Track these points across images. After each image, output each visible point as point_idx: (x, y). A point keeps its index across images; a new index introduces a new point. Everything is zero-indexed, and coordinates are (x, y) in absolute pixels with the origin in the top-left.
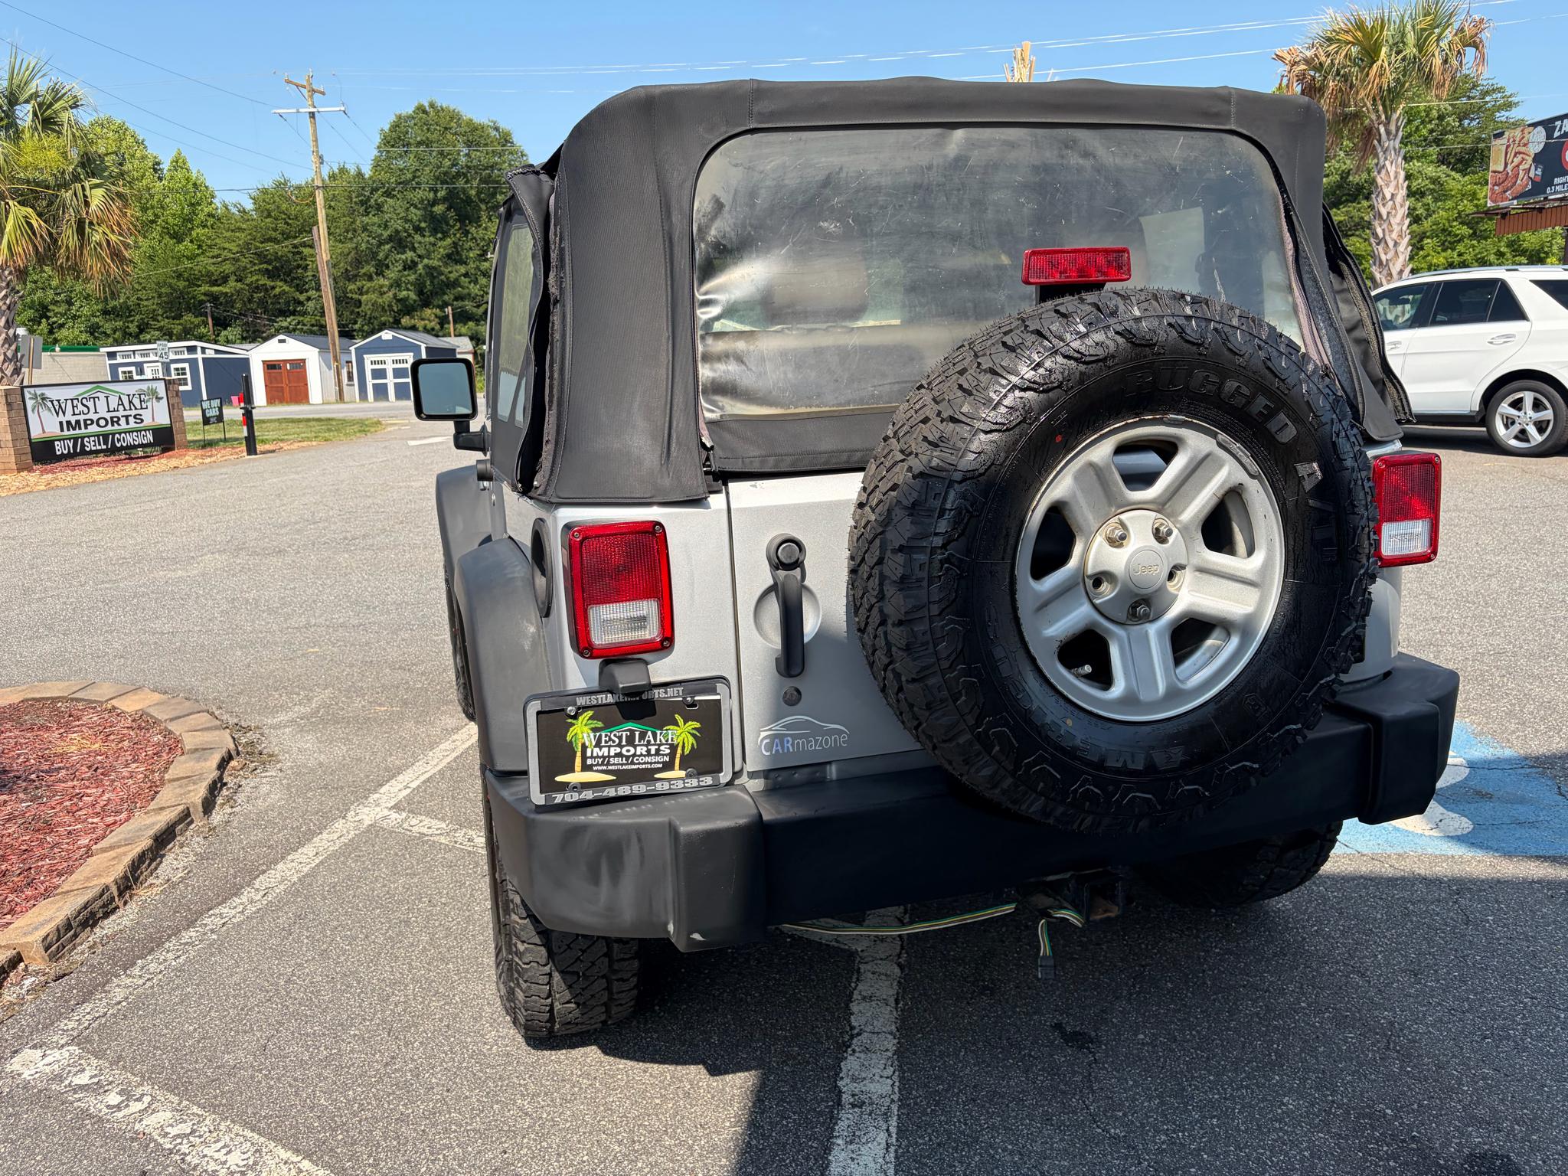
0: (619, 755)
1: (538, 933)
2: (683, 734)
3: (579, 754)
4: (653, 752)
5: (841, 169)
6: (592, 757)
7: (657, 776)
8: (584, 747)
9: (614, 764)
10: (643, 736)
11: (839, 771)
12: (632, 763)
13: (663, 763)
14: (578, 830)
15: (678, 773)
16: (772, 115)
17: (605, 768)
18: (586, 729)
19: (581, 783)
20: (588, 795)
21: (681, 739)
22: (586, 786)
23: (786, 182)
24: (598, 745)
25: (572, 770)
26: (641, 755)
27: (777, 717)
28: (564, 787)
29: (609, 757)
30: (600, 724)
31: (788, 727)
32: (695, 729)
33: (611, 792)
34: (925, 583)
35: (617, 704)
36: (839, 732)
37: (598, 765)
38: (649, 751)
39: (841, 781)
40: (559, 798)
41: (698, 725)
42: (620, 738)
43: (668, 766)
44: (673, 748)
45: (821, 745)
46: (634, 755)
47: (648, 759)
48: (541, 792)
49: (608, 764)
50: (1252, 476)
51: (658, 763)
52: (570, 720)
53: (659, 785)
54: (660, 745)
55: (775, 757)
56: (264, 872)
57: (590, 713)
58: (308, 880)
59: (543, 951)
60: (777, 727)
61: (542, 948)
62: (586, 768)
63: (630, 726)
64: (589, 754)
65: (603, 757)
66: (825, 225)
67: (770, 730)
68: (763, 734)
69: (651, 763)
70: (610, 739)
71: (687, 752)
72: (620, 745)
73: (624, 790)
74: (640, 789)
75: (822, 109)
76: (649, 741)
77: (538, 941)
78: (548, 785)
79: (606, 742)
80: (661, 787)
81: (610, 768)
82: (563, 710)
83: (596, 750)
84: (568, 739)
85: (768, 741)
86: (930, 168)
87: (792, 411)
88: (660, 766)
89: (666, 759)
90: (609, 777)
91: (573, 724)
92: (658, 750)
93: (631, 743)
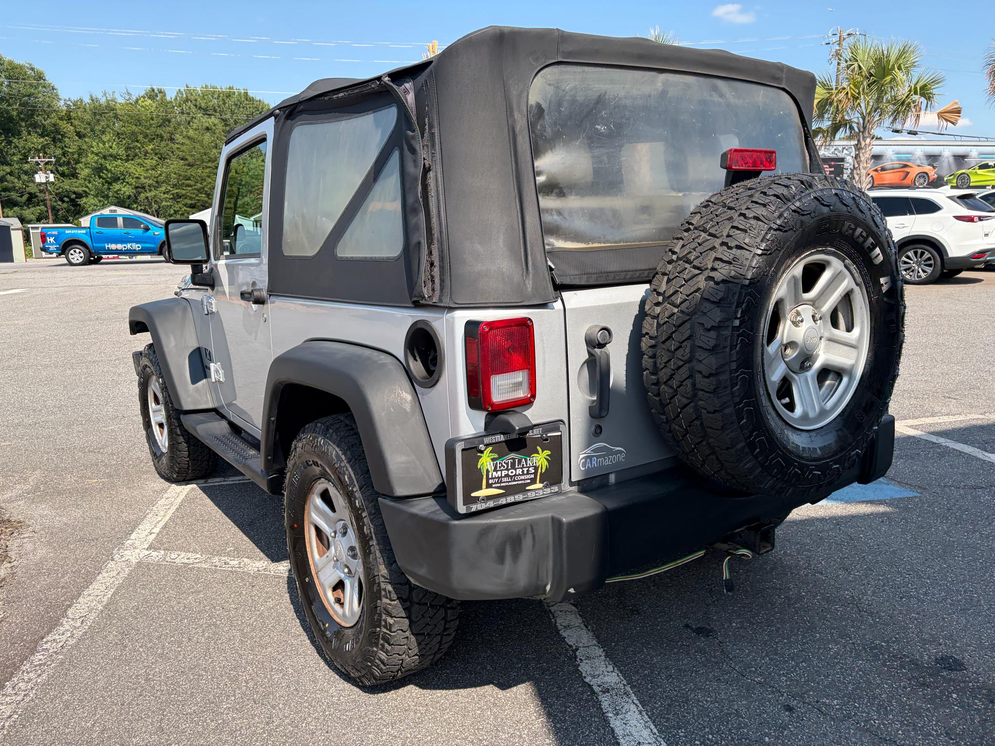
0: (507, 476)
1: (404, 609)
2: (541, 459)
3: (485, 477)
4: (525, 472)
5: (606, 93)
6: (492, 478)
7: (527, 488)
8: (488, 471)
9: (504, 482)
10: (520, 461)
11: (616, 477)
12: (514, 481)
13: (530, 479)
14: (490, 528)
15: (539, 485)
16: (570, 54)
17: (499, 485)
18: (489, 459)
19: (486, 497)
20: (491, 504)
21: (540, 462)
22: (489, 498)
23: (578, 98)
24: (495, 470)
25: (481, 489)
26: (519, 475)
27: (589, 444)
28: (477, 498)
29: (502, 477)
30: (496, 456)
31: (594, 451)
32: (548, 455)
33: (503, 501)
34: (728, 349)
35: (506, 442)
36: (620, 452)
37: (495, 483)
38: (523, 471)
39: (618, 483)
40: (474, 508)
41: (549, 452)
42: (507, 464)
43: (533, 481)
44: (536, 468)
45: (611, 461)
46: (515, 475)
47: (523, 477)
48: (464, 505)
49: (501, 482)
50: (857, 284)
51: (528, 479)
52: (479, 454)
53: (529, 494)
54: (529, 467)
55: (587, 471)
56: (70, 606)
57: (490, 449)
58: (112, 607)
59: (407, 621)
60: (588, 451)
61: (406, 619)
62: (489, 486)
63: (513, 455)
64: (490, 477)
65: (498, 478)
66: (598, 127)
67: (585, 453)
68: (581, 456)
69: (524, 480)
70: (502, 465)
71: (543, 471)
72: (507, 469)
73: (511, 499)
74: (519, 497)
75: (596, 53)
76: (523, 465)
77: (404, 615)
78: (469, 500)
79: (500, 467)
80: (531, 495)
81: (502, 485)
82: (476, 447)
83: (494, 473)
84: (479, 467)
85: (584, 460)
86: (650, 96)
87: (591, 245)
88: (529, 481)
89: (533, 476)
90: (502, 491)
91: (481, 457)
92: (528, 471)
93: (513, 467)
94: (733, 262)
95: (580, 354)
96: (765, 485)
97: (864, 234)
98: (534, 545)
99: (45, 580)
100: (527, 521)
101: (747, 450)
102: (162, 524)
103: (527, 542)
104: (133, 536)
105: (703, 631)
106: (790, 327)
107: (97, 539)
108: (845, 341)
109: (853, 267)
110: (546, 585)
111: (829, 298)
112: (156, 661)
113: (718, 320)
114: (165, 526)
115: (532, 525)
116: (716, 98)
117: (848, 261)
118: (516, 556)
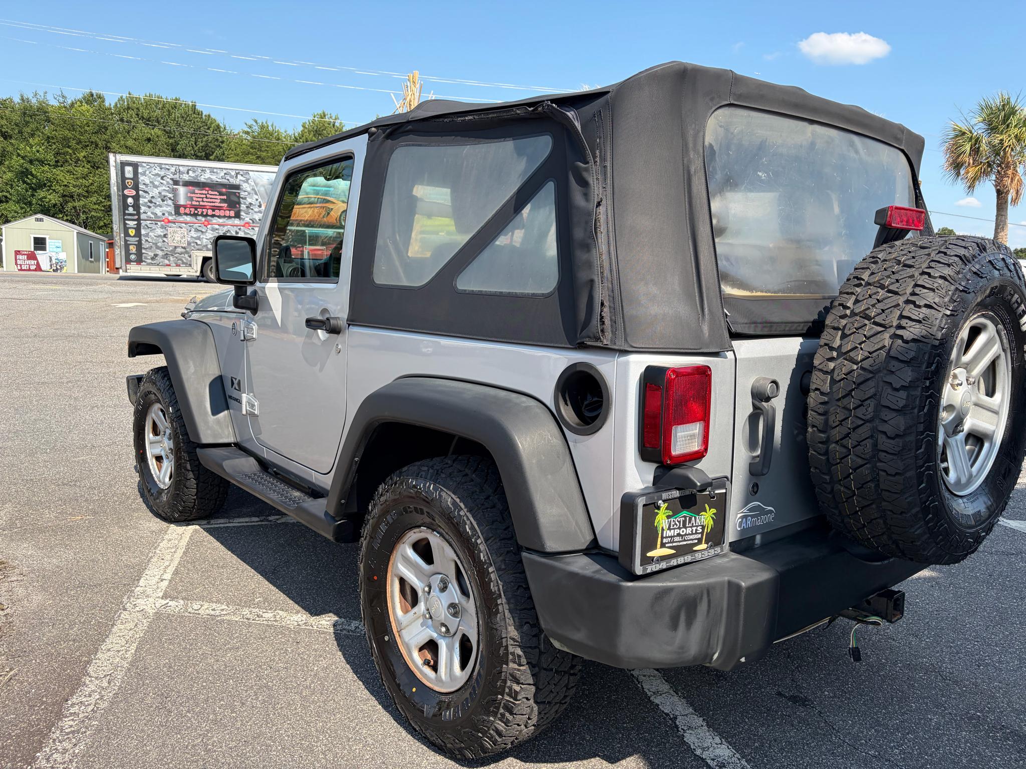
0: (679, 535)
1: (532, 675)
2: (707, 518)
3: (660, 536)
4: (694, 532)
5: (766, 139)
6: (666, 537)
7: (695, 549)
8: (663, 530)
9: (676, 542)
10: (690, 520)
12: (685, 540)
13: (698, 539)
15: (703, 546)
16: (740, 97)
17: (671, 545)
18: (664, 517)
19: (660, 557)
20: (663, 565)
21: (707, 521)
22: (663, 558)
23: (744, 142)
24: (669, 529)
25: (655, 548)
26: (689, 534)
27: (746, 503)
28: (652, 559)
29: (674, 536)
30: (671, 513)
31: (750, 510)
32: (714, 514)
33: (674, 562)
35: (680, 498)
36: (771, 512)
37: (668, 543)
38: (692, 531)
40: (651, 568)
41: (714, 511)
42: (680, 522)
43: (700, 541)
44: (703, 527)
45: (763, 522)
46: (686, 534)
47: (691, 537)
48: (641, 565)
49: (674, 542)
50: (1004, 350)
51: (696, 539)
52: (656, 511)
53: (696, 555)
54: (697, 526)
55: (743, 531)
56: (89, 662)
57: (666, 505)
58: (141, 665)
59: (533, 689)
60: (745, 510)
61: (532, 686)
62: (663, 545)
63: (685, 513)
64: (664, 536)
65: (671, 537)
66: (760, 174)
67: (742, 512)
68: (739, 515)
69: (692, 540)
70: (676, 524)
71: (709, 531)
72: (679, 528)
73: (681, 560)
74: (688, 558)
75: (762, 98)
76: (693, 524)
77: (532, 682)
78: (646, 560)
79: (673, 526)
80: (698, 556)
81: (674, 544)
82: (654, 503)
83: (668, 531)
84: (655, 524)
85: (740, 520)
86: (801, 146)
87: (754, 294)
88: (696, 541)
89: (700, 536)
90: (673, 552)
91: (657, 514)
92: (696, 530)
93: (685, 526)
94: (923, 322)
95: (746, 407)
96: (928, 553)
97: (1019, 300)
98: (708, 611)
99: (49, 633)
100: (704, 585)
101: (920, 515)
102: (171, 570)
103: (703, 608)
104: (142, 582)
105: (798, 700)
106: (949, 389)
107: (100, 585)
108: (989, 406)
109: (1003, 333)
110: (714, 653)
111: (980, 362)
112: (211, 728)
113: (909, 380)
114: (176, 572)
115: (709, 590)
116: (852, 154)
117: (1000, 327)
118: (689, 623)
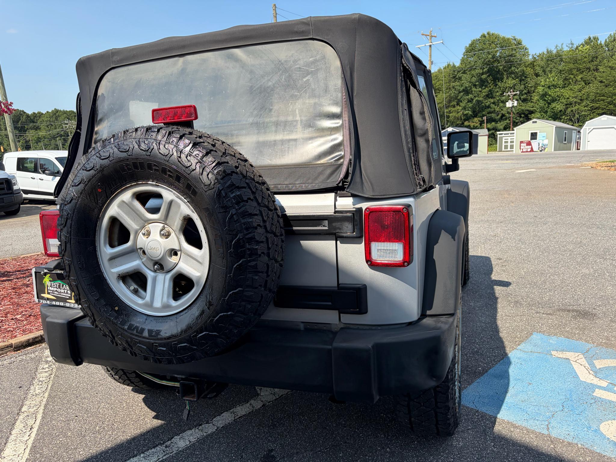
0: (56, 291)
3: (46, 288)
5: (141, 79)
7: (67, 301)
8: (48, 286)
9: (55, 294)
10: (63, 286)
12: (60, 295)
15: (72, 301)
16: (119, 61)
17: (53, 294)
18: (48, 280)
20: (48, 302)
22: (48, 299)
23: (124, 86)
24: (51, 286)
25: (45, 293)
28: (43, 298)
30: (51, 279)
33: (54, 303)
35: (56, 274)
37: (51, 293)
38: (64, 291)
42: (57, 285)
43: (70, 298)
46: (61, 292)
47: (64, 294)
48: (37, 299)
50: (193, 212)
51: (67, 296)
52: (44, 276)
53: (67, 304)
57: (49, 275)
62: (49, 293)
63: (59, 282)
64: (49, 289)
65: (53, 291)
69: (65, 296)
72: (57, 288)
73: (58, 303)
74: (62, 304)
76: (64, 288)
79: (53, 286)
80: (68, 305)
82: (41, 272)
83: (51, 288)
84: (44, 282)
86: (172, 75)
89: (70, 295)
90: (55, 298)
91: (45, 278)
92: (67, 292)
93: (59, 287)
